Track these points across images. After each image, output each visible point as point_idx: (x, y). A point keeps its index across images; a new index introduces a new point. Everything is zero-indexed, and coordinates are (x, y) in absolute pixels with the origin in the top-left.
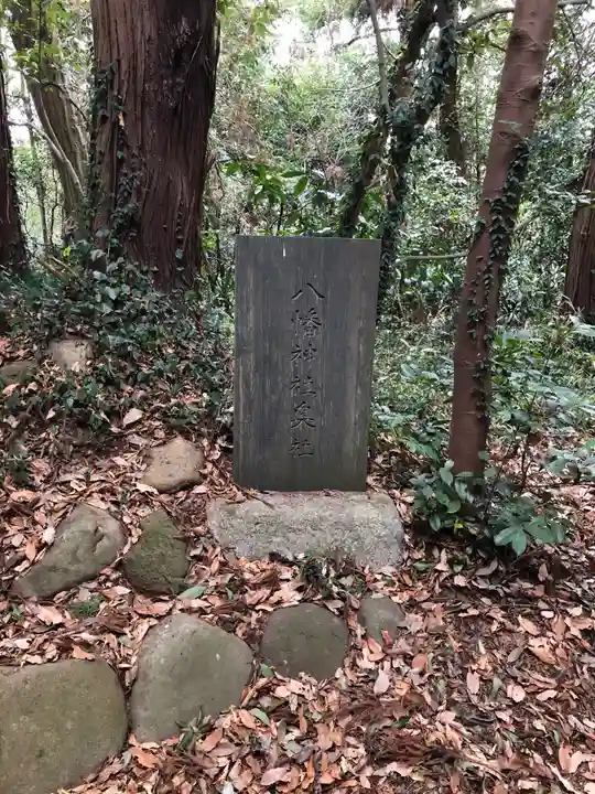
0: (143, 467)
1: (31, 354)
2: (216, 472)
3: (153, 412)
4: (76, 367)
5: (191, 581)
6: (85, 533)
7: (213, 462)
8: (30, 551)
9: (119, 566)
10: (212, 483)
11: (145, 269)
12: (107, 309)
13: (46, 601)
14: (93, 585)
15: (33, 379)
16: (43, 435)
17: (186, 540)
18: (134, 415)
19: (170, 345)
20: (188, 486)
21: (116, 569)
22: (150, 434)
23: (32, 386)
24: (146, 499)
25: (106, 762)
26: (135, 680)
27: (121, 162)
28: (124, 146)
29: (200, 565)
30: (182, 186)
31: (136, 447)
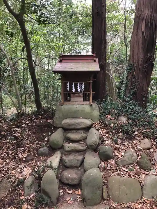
0: (139, 144)
1: (115, 119)
2: (155, 147)
3: (140, 132)
4: (125, 122)
5: (152, 169)
6: (130, 155)
7: (154, 145)
8: (120, 157)
9: (137, 163)
10: (154, 149)
11: (137, 102)
12: (130, 110)
13: (124, 167)
14: (132, 165)
15: (116, 124)
16: (119, 135)
17: (150, 160)
18: (136, 133)
19: (143, 119)
20: (149, 149)
21: (136, 163)
22: (140, 137)
23: (116, 125)
24: (141, 150)
25: (138, 200)
26: (143, 185)
27: (133, 81)
28: (135, 78)
29: (154, 166)
30: (145, 86)
31: (137, 139)
